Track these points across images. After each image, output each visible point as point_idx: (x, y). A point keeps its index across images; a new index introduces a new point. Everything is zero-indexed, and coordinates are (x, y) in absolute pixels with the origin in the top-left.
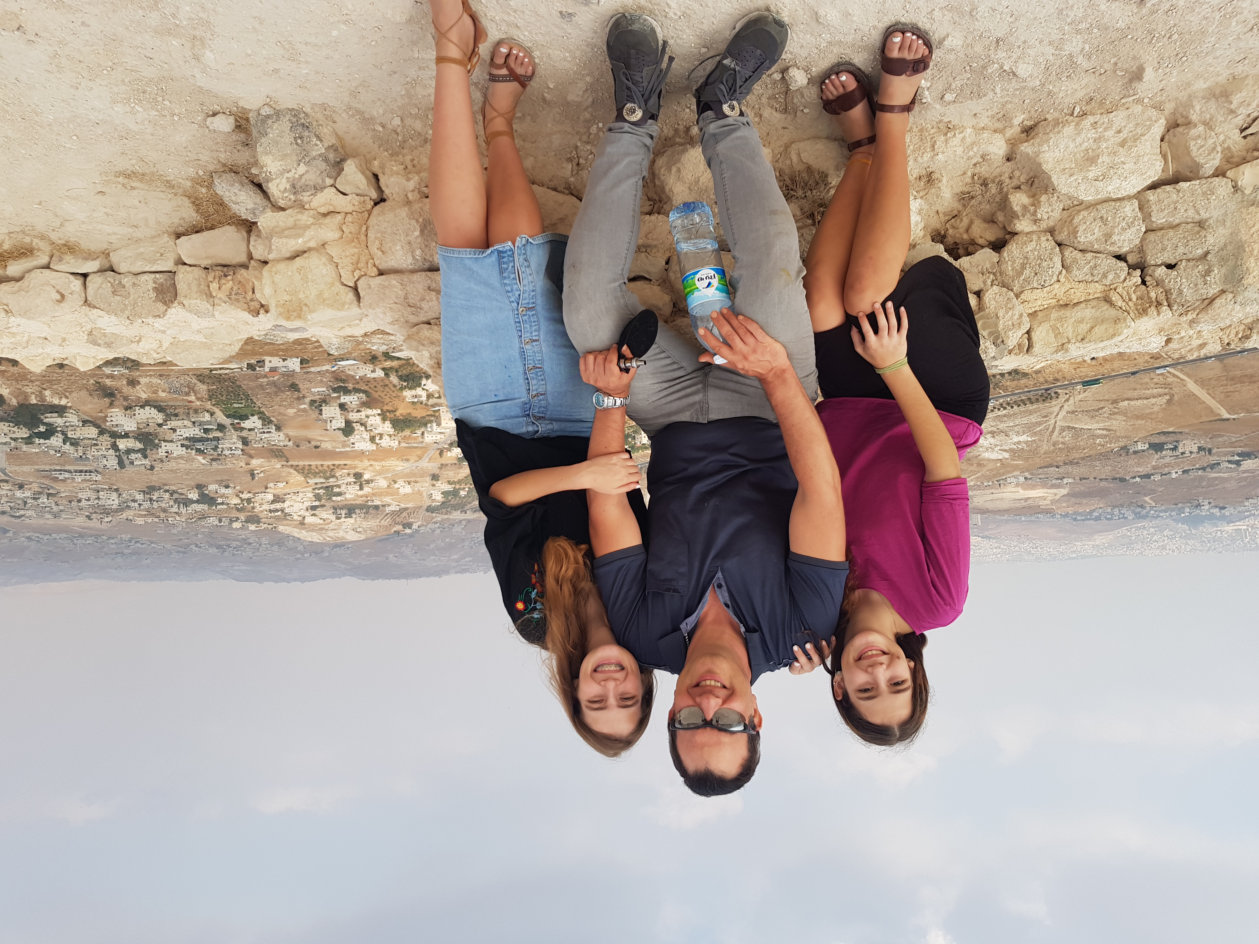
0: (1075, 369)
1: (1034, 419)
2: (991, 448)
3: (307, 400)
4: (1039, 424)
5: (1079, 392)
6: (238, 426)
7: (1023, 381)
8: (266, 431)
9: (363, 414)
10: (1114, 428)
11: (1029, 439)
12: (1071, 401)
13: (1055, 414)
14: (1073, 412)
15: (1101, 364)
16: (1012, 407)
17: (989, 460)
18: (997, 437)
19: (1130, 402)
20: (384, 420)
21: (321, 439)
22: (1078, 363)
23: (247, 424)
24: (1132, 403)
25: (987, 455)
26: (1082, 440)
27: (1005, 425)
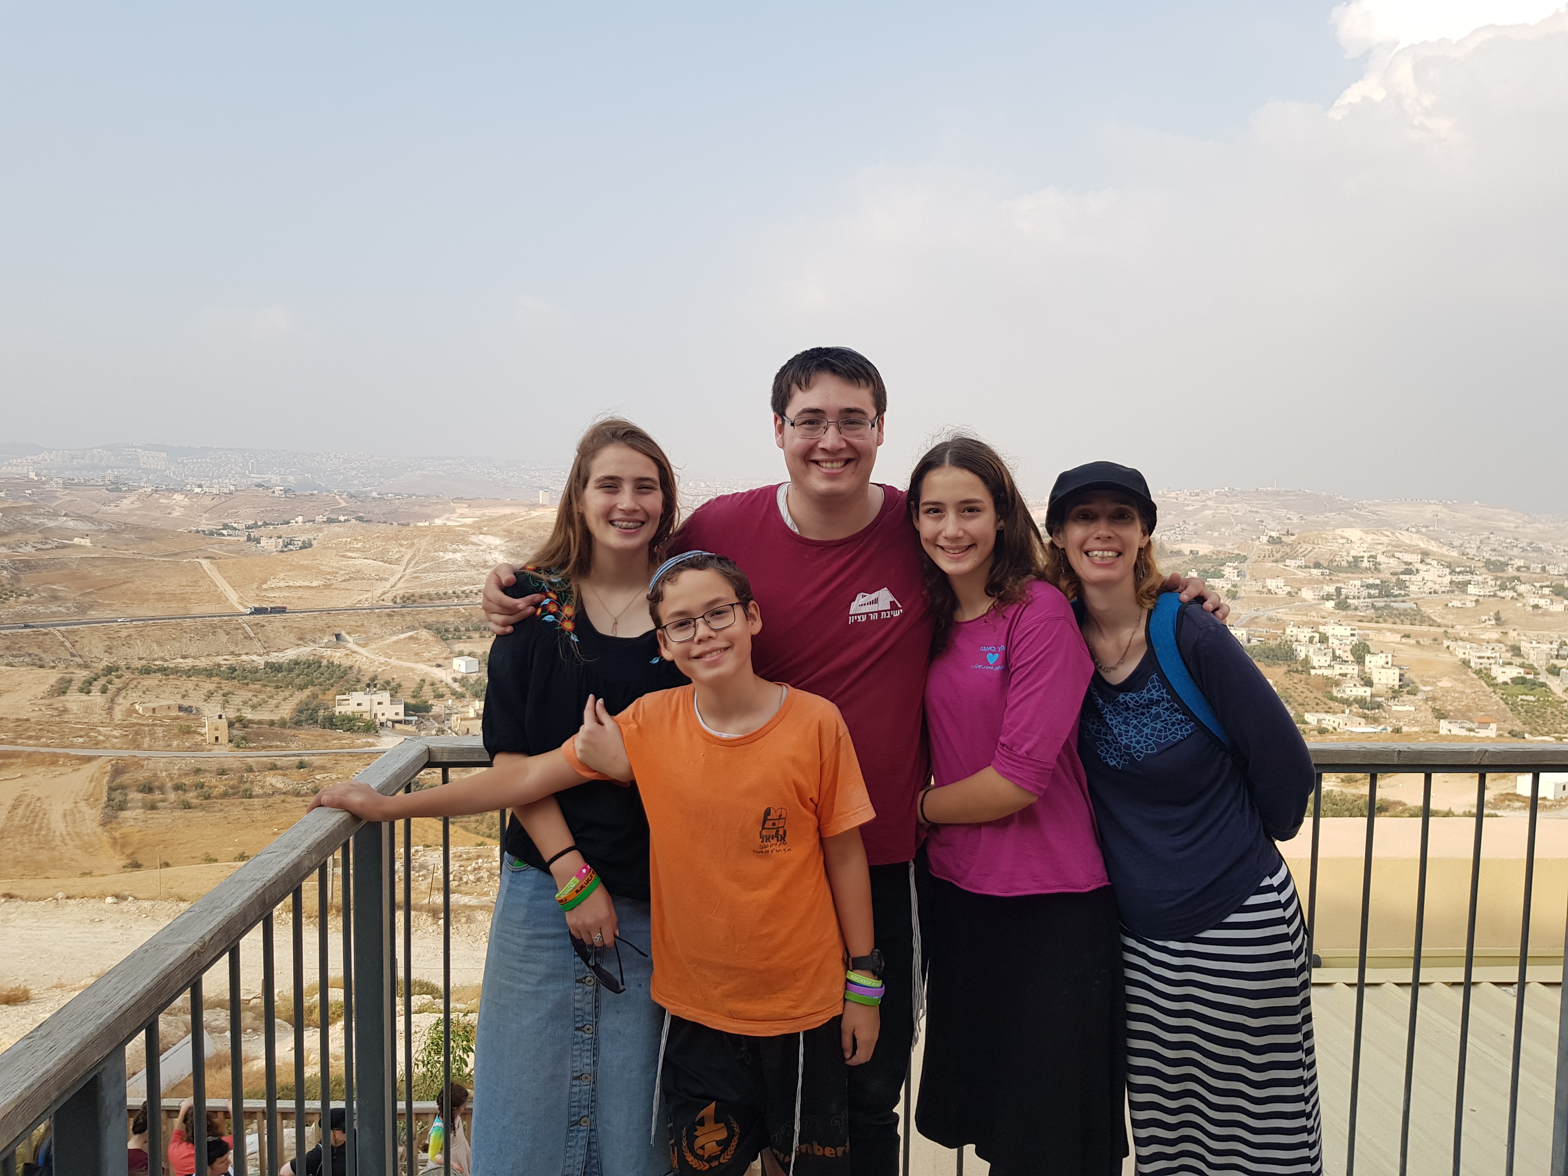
0: (363, 625)
1: (431, 577)
2: (490, 548)
3: (1420, 696)
4: (426, 570)
5: (366, 600)
6: (1528, 670)
7: (430, 619)
8: (1485, 660)
9: (1338, 670)
10: (337, 558)
11: (441, 554)
12: (378, 592)
13: (403, 580)
14: (381, 579)
15: (329, 627)
16: (454, 593)
17: (495, 535)
18: (481, 560)
19: (310, 585)
20: (1306, 661)
21: (1401, 646)
22: (358, 632)
23: (1515, 672)
24: (307, 583)
25: (497, 541)
26: (377, 548)
27: (468, 573)
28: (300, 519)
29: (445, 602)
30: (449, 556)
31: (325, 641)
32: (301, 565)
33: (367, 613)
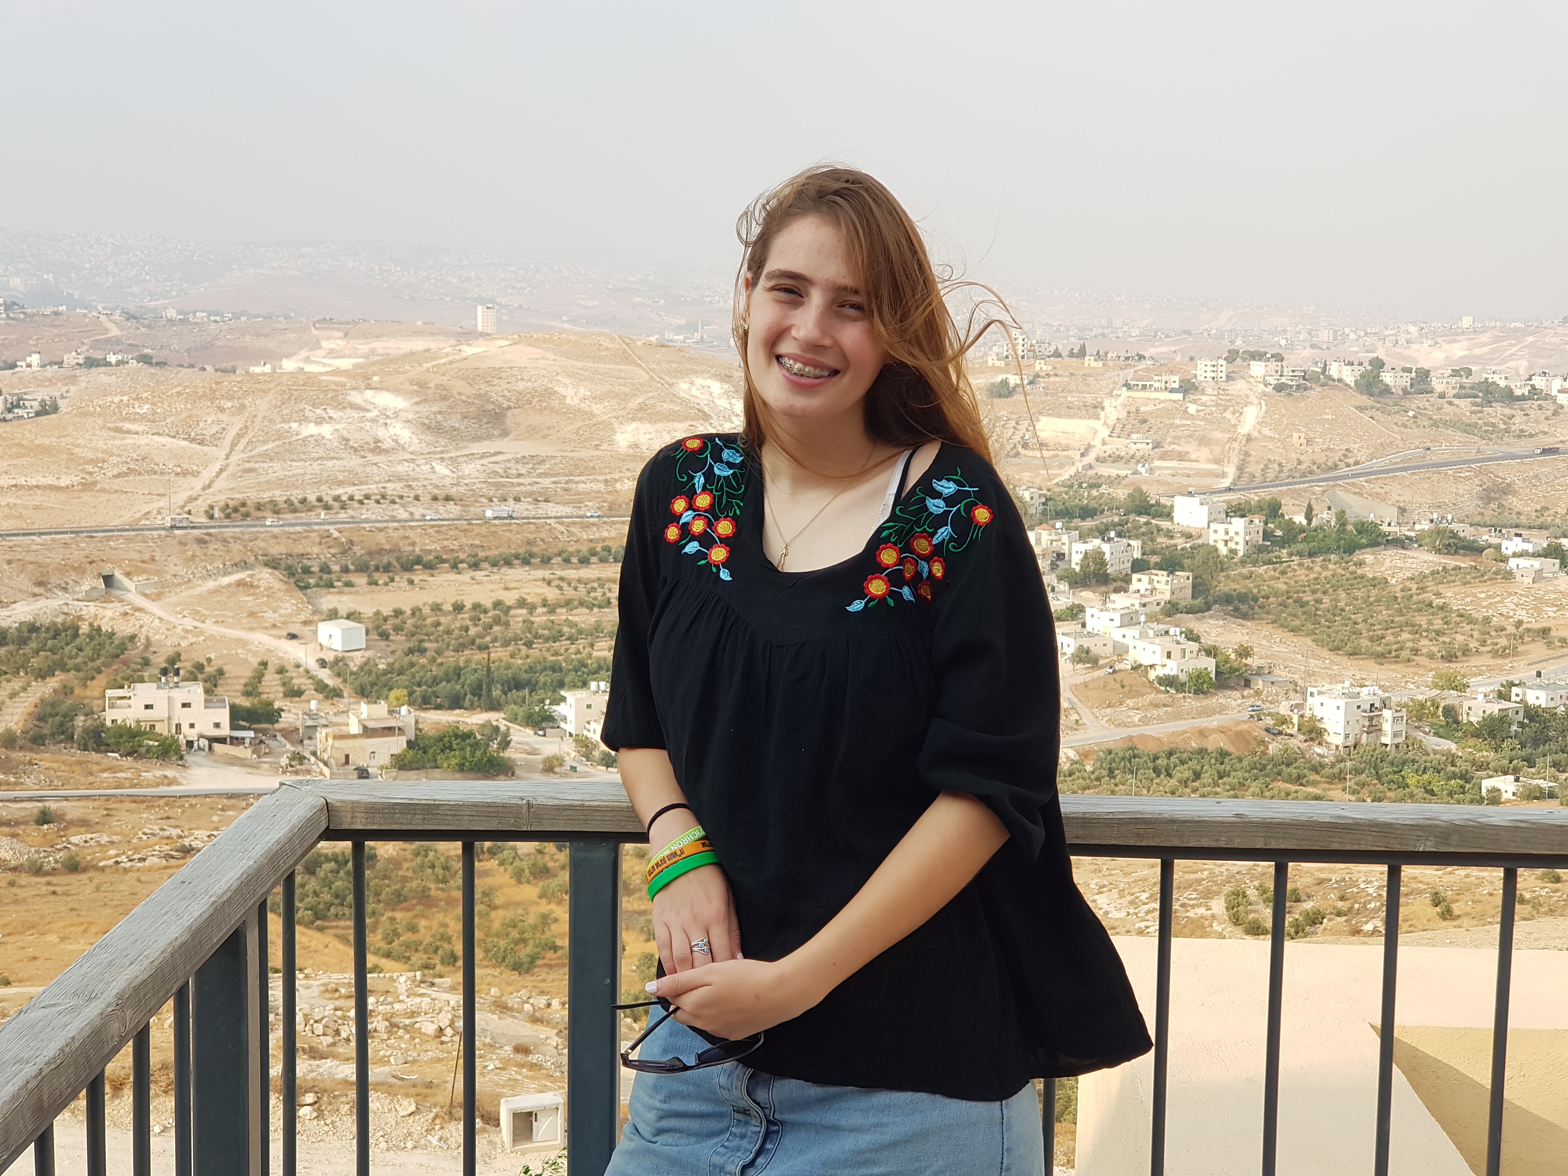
0: (153, 559)
1: (276, 470)
2: (386, 416)
4: (267, 457)
5: (159, 513)
7: (277, 550)
10: (105, 433)
11: (295, 425)
12: (180, 498)
13: (225, 474)
14: (185, 473)
15: (91, 563)
16: (320, 500)
17: (396, 390)
19: (56, 483)
22: (144, 571)
24: (50, 480)
25: (398, 403)
26: (178, 414)
27: (345, 463)
28: (35, 359)
29: (303, 516)
30: (311, 429)
31: (86, 587)
32: (39, 446)
33: (160, 536)
